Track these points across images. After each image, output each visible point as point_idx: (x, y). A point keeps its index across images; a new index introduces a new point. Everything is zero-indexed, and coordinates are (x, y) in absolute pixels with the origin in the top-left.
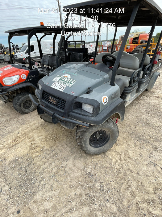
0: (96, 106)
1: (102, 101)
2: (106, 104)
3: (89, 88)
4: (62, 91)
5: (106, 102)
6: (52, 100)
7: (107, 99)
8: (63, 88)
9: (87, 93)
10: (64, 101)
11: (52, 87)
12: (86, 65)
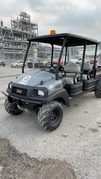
0: (46, 91)
1: (50, 88)
2: (52, 90)
3: (42, 82)
4: (25, 85)
5: (52, 89)
6: (18, 91)
7: (53, 87)
8: (26, 83)
9: (41, 85)
10: (26, 90)
11: (19, 83)
12: (41, 70)
